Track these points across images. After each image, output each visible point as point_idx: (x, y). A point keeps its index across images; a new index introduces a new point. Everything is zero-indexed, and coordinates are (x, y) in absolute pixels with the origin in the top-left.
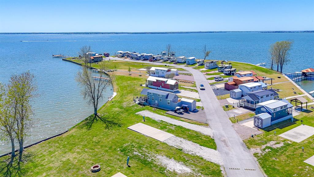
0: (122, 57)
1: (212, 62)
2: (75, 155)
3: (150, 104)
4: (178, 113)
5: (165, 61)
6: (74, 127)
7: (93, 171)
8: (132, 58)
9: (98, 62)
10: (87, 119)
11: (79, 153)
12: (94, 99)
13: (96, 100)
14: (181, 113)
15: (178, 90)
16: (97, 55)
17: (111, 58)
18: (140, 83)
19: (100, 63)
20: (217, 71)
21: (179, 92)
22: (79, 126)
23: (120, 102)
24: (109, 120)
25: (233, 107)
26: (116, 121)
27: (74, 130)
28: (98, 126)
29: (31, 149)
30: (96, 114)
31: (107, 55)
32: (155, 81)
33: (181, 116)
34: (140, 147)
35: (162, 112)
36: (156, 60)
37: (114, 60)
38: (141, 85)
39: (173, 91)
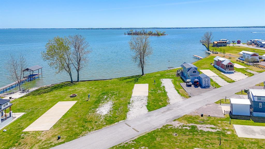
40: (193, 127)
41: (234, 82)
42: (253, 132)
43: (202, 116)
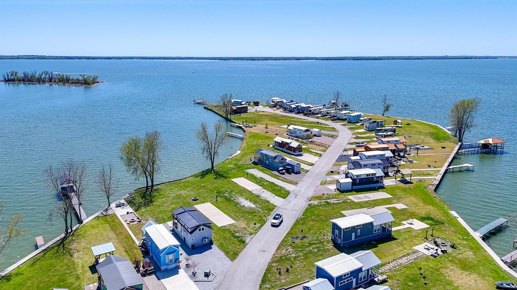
0: (275, 107)
1: (375, 122)
2: (186, 192)
3: (262, 164)
4: (281, 174)
5: (323, 116)
6: (192, 176)
7: (193, 200)
8: (285, 109)
9: (241, 113)
10: (204, 171)
11: (188, 191)
12: (211, 155)
13: (213, 155)
14: (283, 174)
15: (301, 153)
16: (243, 103)
17: (260, 108)
18: (269, 143)
19: (243, 115)
20: (374, 135)
21: (301, 155)
22: (196, 176)
23: (238, 160)
24: (220, 173)
25: (338, 173)
26: (225, 175)
27: (191, 178)
28: (211, 177)
29: (159, 187)
30: (213, 168)
31: (256, 104)
32: (281, 142)
33: (282, 176)
34: (231, 192)
35: (268, 171)
36: (313, 113)
37: (261, 112)
38: (269, 145)
39: (296, 154)
40: (327, 202)
41: (313, 164)
42: (361, 198)
43: (323, 194)
